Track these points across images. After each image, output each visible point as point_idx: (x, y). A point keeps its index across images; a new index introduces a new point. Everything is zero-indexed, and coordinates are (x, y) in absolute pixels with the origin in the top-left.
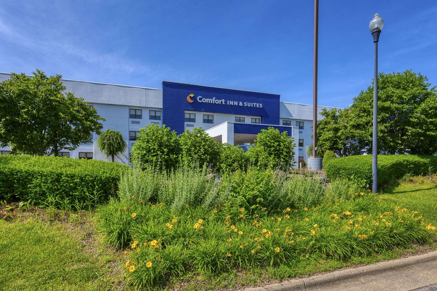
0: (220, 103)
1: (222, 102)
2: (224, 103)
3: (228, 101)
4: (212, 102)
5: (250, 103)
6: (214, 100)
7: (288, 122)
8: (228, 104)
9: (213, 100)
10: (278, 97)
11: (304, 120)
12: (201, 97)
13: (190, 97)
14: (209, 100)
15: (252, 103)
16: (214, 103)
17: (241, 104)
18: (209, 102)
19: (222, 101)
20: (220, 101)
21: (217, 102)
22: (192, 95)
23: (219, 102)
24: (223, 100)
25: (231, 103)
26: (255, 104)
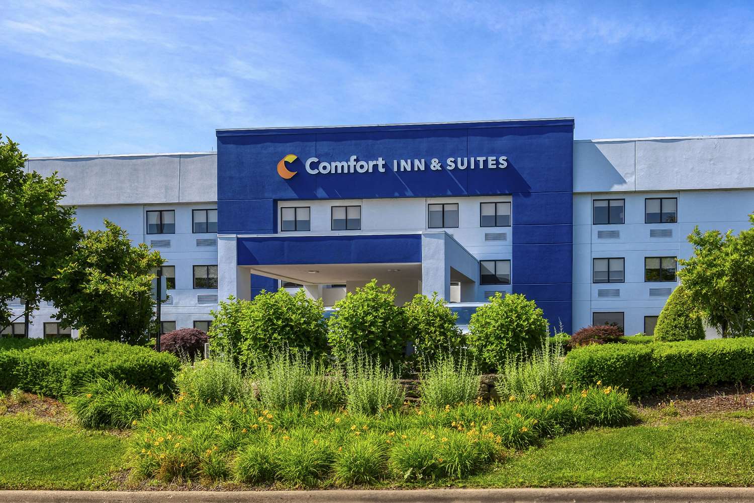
0: (371, 170)
1: (375, 167)
2: (382, 170)
3: (395, 162)
4: (346, 171)
5: (466, 160)
6: (352, 163)
7: (613, 204)
8: (395, 169)
9: (350, 164)
10: (567, 126)
11: (679, 191)
12: (316, 160)
13: (286, 163)
14: (339, 165)
15: (472, 159)
16: (352, 171)
17: (435, 165)
18: (339, 171)
19: (375, 162)
20: (371, 163)
21: (362, 167)
22: (291, 158)
23: (368, 166)
24: (380, 159)
25: (406, 165)
26: (481, 159)
